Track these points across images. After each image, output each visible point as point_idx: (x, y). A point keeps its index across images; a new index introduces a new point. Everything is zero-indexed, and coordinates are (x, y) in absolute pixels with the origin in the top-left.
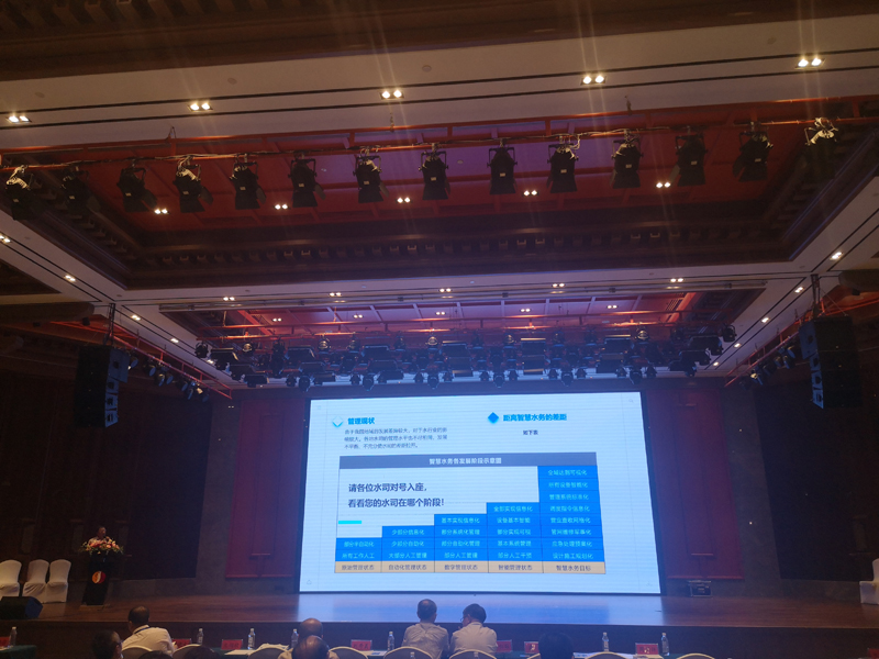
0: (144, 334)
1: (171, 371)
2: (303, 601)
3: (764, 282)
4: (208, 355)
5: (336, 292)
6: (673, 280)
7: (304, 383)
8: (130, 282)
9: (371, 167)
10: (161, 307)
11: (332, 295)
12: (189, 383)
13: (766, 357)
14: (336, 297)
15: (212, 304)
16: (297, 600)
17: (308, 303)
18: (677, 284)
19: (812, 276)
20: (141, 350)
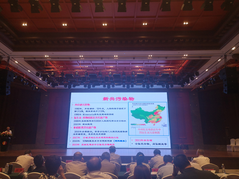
0: (19, 68)
1: (28, 81)
3: (210, 57)
4: (40, 75)
7: (70, 87)
8: (14, 49)
10: (25, 58)
12: (34, 85)
14: (81, 57)
15: (41, 58)
16: (66, 150)
17: (72, 59)
18: (185, 56)
19: (225, 55)
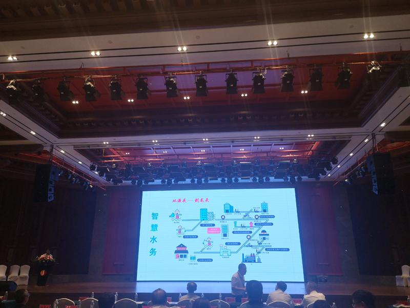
0: (66, 159)
1: (78, 177)
2: (138, 285)
3: (350, 136)
4: (96, 169)
5: (155, 140)
6: (309, 136)
7: (140, 183)
8: (60, 135)
9: (172, 81)
10: (75, 146)
11: (153, 141)
12: (87, 182)
13: (352, 172)
14: (155, 143)
15: (98, 145)
16: (135, 285)
17: (142, 145)
18: (311, 137)
19: (372, 134)
20: (65, 167)
